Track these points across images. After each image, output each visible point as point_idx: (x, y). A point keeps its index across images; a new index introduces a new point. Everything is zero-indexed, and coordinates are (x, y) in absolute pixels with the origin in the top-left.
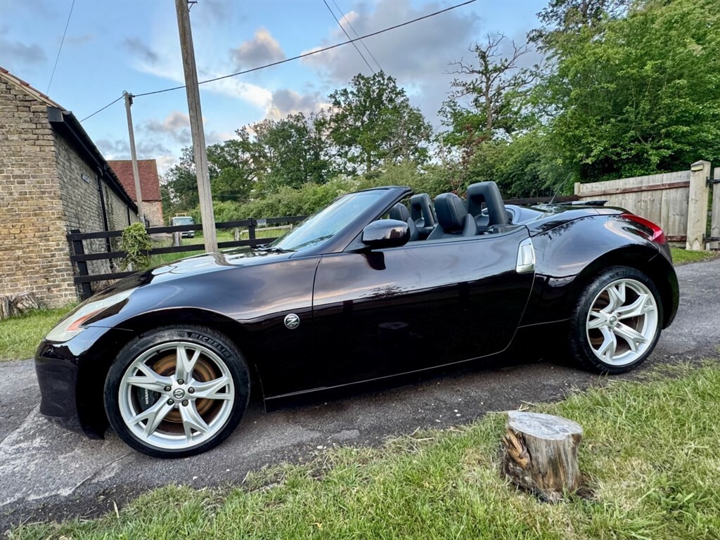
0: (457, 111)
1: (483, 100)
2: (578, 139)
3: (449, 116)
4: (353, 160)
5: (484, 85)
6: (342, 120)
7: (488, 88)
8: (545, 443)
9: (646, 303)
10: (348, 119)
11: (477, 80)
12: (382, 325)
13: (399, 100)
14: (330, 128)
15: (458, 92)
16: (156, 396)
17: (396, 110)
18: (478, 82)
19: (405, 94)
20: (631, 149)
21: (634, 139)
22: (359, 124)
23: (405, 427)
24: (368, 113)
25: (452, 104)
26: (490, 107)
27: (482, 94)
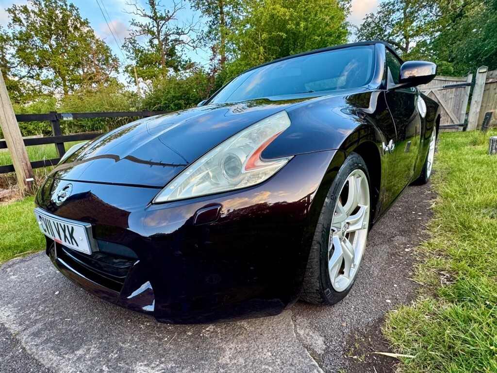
0: (137, 48)
1: (156, 42)
3: (131, 52)
5: (155, 29)
7: (159, 32)
11: (149, 23)
13: (85, 30)
15: (137, 32)
18: (151, 26)
19: (90, 25)
22: (47, 46)
24: (54, 36)
25: (133, 41)
26: (162, 49)
27: (155, 36)
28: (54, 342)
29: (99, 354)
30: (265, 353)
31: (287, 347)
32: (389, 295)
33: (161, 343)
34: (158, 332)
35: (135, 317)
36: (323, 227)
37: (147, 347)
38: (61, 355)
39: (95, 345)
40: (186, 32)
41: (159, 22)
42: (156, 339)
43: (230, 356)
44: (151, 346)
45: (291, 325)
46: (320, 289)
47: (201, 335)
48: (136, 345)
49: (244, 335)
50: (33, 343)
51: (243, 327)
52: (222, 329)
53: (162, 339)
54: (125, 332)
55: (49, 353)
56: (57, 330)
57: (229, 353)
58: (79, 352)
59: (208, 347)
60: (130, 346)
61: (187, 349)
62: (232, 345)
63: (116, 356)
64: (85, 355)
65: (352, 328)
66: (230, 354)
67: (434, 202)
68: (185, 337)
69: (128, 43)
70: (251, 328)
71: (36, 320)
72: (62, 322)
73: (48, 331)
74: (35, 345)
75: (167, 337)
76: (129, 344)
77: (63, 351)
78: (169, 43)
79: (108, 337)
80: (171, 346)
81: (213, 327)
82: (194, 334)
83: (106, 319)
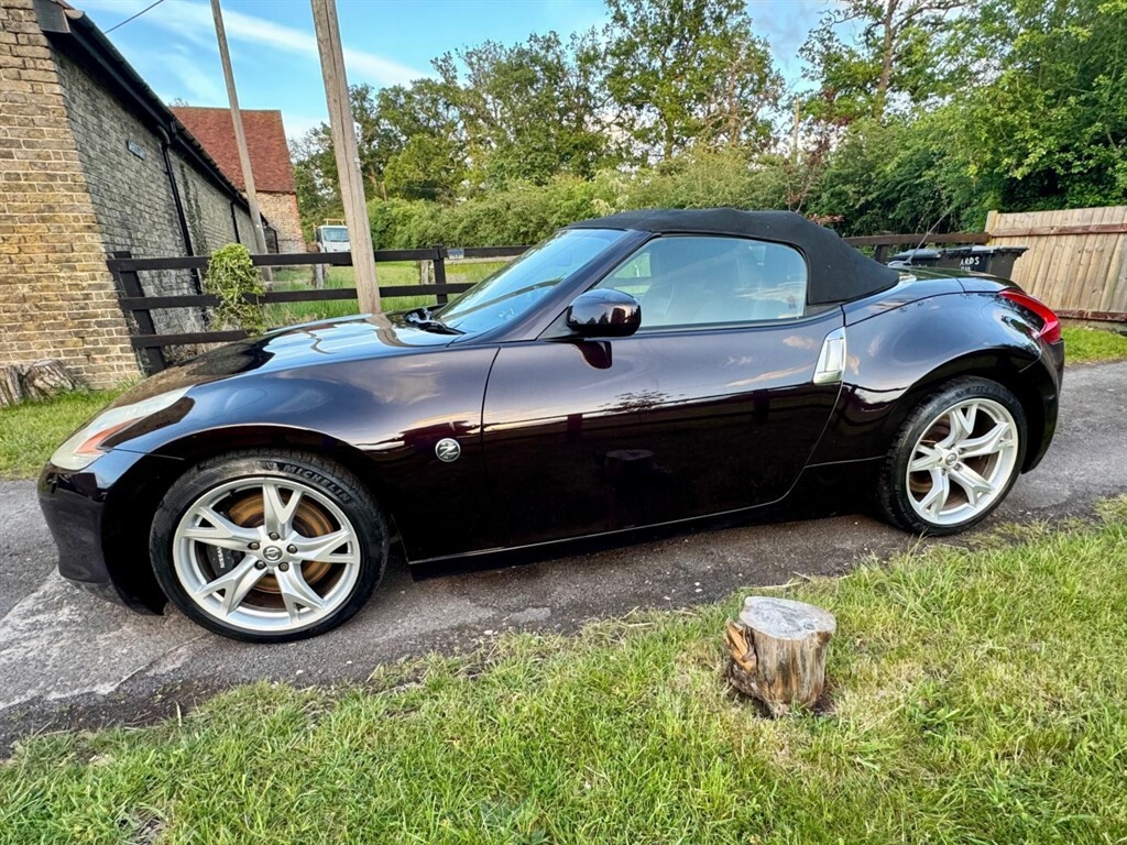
0: (832, 51)
1: (880, 31)
2: (1010, 130)
3: (817, 61)
4: (643, 135)
6: (628, 53)
7: (893, 8)
8: (776, 644)
9: (1004, 436)
10: (639, 52)
12: (613, 454)
13: (734, 21)
14: (605, 68)
15: (839, 13)
16: (236, 557)
17: (726, 41)
19: (745, 9)
20: (1089, 157)
21: (1100, 139)
22: (657, 64)
23: (618, 607)
24: (675, 42)
25: (827, 37)
26: (889, 49)
27: (880, 20)
69: (814, 41)
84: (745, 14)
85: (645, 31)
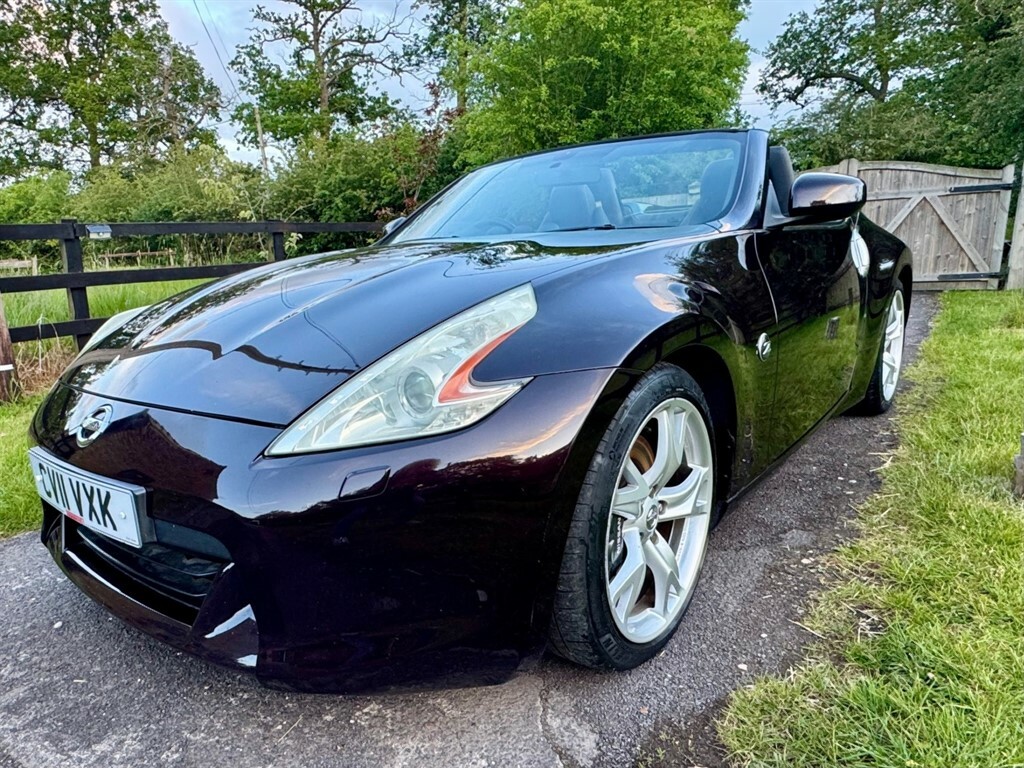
1: (309, 56)
4: (47, 136)
5: (309, 29)
7: (317, 34)
10: (31, 40)
11: (297, 16)
13: (147, 22)
15: (267, 32)
17: (142, 41)
18: (300, 21)
19: (159, 12)
22: (59, 56)
24: (76, 35)
26: (323, 72)
27: (307, 44)
28: (49, 725)
29: (141, 751)
30: (474, 760)
31: (520, 750)
32: (746, 655)
33: (267, 734)
34: (263, 712)
35: (219, 681)
36: (593, 513)
37: (240, 741)
38: (63, 750)
39: (135, 735)
40: (379, 36)
41: (318, 13)
42: (259, 726)
43: (405, 763)
44: (249, 741)
45: (537, 709)
46: (590, 634)
47: (352, 721)
48: (217, 738)
49: (438, 724)
50: (6, 726)
51: (439, 709)
52: (396, 711)
53: (272, 726)
54: (198, 710)
55: (39, 746)
56: (56, 701)
57: (403, 758)
58: (101, 748)
59: (363, 745)
60: (206, 739)
61: (319, 749)
62: (410, 742)
63: (176, 756)
64: (112, 752)
65: (659, 719)
66: (405, 760)
67: (889, 456)
68: (319, 724)
69: (244, 56)
70: (454, 712)
71: (13, 679)
72: (66, 686)
73: (37, 704)
74: (11, 731)
75: (281, 723)
76: (202, 735)
77: (68, 743)
78: (339, 58)
79: (160, 720)
80: (289, 742)
81: (377, 707)
82: (338, 719)
83: (158, 682)
84: (159, 16)
85: (38, 18)
